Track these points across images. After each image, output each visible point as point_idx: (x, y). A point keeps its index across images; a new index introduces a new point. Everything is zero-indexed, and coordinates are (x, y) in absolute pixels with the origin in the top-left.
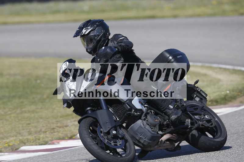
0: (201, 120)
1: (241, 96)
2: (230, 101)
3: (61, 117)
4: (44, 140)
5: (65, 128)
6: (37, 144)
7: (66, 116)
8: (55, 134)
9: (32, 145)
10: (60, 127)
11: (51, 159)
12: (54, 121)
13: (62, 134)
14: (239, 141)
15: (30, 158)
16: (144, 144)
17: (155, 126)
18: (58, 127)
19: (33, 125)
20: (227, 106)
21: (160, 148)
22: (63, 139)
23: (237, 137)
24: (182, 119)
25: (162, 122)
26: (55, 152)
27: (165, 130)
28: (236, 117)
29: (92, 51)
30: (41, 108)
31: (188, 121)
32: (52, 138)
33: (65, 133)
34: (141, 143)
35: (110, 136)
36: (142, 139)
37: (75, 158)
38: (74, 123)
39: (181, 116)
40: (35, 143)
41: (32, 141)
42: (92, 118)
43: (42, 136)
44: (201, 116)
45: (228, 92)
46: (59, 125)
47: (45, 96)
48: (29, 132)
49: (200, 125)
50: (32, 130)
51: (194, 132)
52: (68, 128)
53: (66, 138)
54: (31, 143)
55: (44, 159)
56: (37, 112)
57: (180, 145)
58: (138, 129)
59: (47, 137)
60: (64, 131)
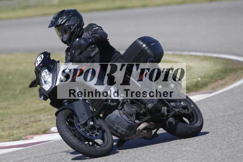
0: (178, 107)
1: (213, 83)
2: (202, 88)
3: (34, 112)
4: (18, 136)
5: (38, 122)
6: (11, 140)
7: (39, 110)
8: (29, 129)
9: (6, 141)
10: (33, 122)
11: (26, 155)
12: (27, 116)
13: (35, 128)
14: (212, 127)
15: (4, 154)
16: (122, 133)
17: (132, 115)
18: (31, 122)
19: (6, 121)
20: (198, 93)
21: (137, 137)
22: (37, 134)
23: (210, 123)
24: (158, 107)
25: (138, 111)
26: (29, 148)
27: (142, 118)
28: (209, 104)
29: (68, 41)
30: (14, 104)
31: (165, 109)
32: (26, 133)
33: (39, 127)
34: (119, 133)
35: (88, 127)
36: (120, 129)
37: (50, 152)
38: (46, 117)
39: (157, 104)
40: (8, 139)
41: (6, 137)
42: (69, 110)
43: (15, 132)
44: (177, 103)
45: (199, 79)
46: (32, 120)
47: (17, 92)
48: (2, 128)
49: (176, 112)
50: (6, 126)
51: (171, 119)
52: (41, 122)
53: (40, 133)
54: (5, 140)
55: (19, 154)
56: (10, 108)
57: (158, 133)
58: (115, 119)
59: (20, 133)
60: (37, 126)
